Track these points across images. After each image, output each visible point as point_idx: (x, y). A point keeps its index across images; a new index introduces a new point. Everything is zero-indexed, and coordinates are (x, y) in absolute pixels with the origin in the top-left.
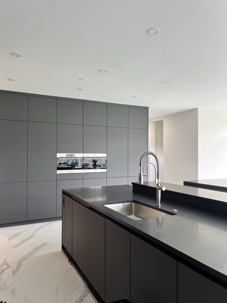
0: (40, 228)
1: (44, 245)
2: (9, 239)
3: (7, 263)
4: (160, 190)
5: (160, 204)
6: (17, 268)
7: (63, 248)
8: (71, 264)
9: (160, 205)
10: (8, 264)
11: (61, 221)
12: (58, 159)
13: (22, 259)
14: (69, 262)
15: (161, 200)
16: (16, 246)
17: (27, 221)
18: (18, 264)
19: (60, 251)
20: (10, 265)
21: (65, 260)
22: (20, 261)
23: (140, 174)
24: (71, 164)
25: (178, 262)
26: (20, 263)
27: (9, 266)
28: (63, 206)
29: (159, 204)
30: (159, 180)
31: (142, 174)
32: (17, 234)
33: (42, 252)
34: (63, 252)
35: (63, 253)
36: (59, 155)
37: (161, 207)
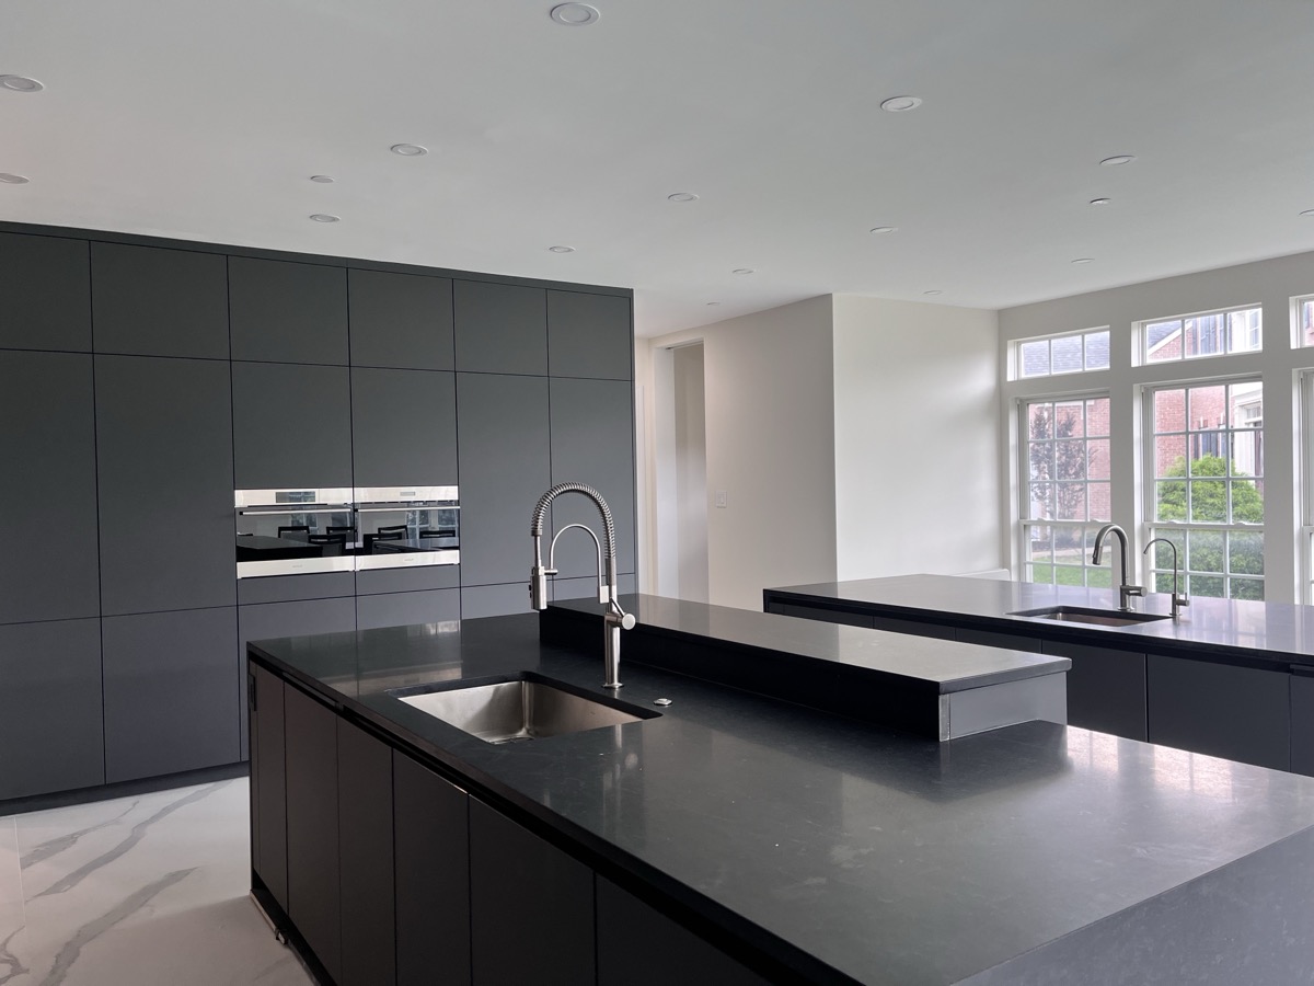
0: (166, 810)
1: (175, 877)
2: (26, 863)
3: (11, 956)
4: (618, 629)
5: (619, 681)
6: (53, 972)
7: (258, 884)
8: (286, 943)
9: (617, 684)
10: (16, 960)
11: (247, 779)
12: (241, 513)
13: (78, 935)
14: (278, 939)
15: (620, 664)
16: (56, 888)
17: (107, 786)
18: (58, 956)
19: (245, 898)
20: (24, 963)
21: (263, 929)
22: (68, 944)
23: (536, 569)
24: (325, 533)
25: (599, 877)
26: (69, 952)
27: (19, 966)
28: (253, 713)
29: (613, 681)
30: (614, 588)
31: (542, 570)
32: (62, 840)
33: (165, 907)
34: (256, 900)
35: (258, 903)
36: (242, 498)
37: (620, 694)
